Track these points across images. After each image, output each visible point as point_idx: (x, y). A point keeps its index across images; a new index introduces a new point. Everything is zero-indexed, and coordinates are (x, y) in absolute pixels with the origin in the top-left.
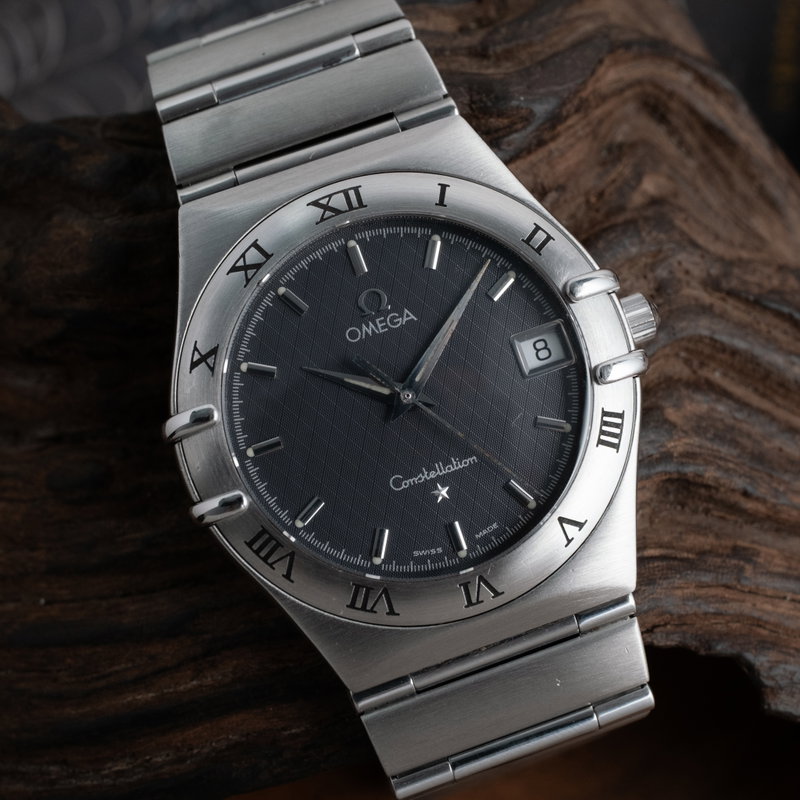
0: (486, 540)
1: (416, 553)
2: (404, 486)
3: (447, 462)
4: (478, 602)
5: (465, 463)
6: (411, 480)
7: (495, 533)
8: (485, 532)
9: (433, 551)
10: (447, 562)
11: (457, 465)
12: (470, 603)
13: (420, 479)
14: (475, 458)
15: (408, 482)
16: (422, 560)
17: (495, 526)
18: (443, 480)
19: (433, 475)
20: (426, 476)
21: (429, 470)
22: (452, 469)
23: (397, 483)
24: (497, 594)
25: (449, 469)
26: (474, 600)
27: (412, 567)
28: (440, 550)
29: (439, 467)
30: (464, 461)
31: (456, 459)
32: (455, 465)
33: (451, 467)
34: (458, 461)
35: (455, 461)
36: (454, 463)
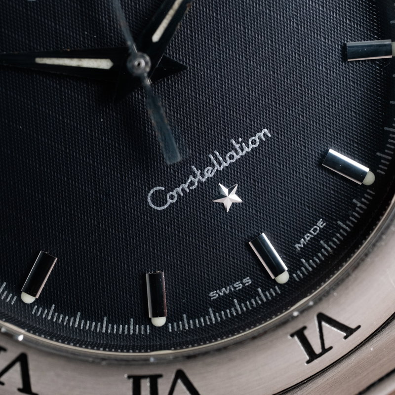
0: (313, 248)
1: (214, 295)
2: (170, 201)
3: (226, 148)
4: (325, 350)
5: (254, 142)
6: (179, 189)
7: (324, 234)
8: (308, 237)
9: (238, 285)
10: (263, 296)
11: (240, 150)
12: (313, 356)
13: (192, 183)
14: (266, 130)
15: (174, 193)
16: (224, 303)
17: (321, 224)
18: (228, 177)
19: (209, 173)
20: (198, 177)
21: (202, 169)
22: (237, 157)
23: (159, 199)
24: (349, 331)
25: (231, 157)
26: (317, 349)
27: (213, 317)
28: (248, 281)
29: (216, 158)
30: (250, 140)
31: (238, 139)
32: (239, 150)
33: (235, 154)
34: (242, 141)
35: (238, 143)
36: (237, 146)
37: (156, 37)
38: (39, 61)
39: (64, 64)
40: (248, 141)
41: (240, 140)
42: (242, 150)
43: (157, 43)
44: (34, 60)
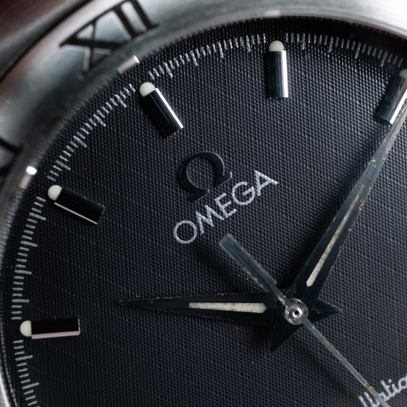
5: (404, 383)
29: (366, 400)
30: (400, 382)
31: (388, 381)
32: (389, 392)
33: (384, 396)
34: (392, 383)
35: (387, 384)
36: (387, 387)
37: (310, 282)
38: (193, 305)
39: (217, 309)
40: (397, 382)
41: (390, 381)
42: (392, 391)
43: (310, 287)
44: (188, 305)
